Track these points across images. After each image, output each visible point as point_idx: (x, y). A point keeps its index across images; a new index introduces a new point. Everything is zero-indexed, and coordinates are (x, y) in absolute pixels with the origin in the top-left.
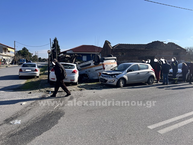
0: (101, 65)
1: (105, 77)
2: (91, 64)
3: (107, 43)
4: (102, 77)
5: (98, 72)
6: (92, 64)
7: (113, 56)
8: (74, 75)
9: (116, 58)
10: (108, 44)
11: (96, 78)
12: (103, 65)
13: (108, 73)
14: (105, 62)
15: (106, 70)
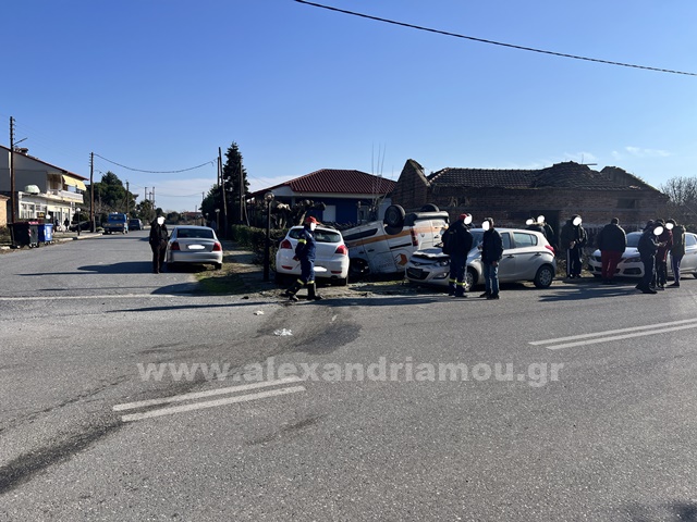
0: (406, 233)
1: (422, 264)
2: (375, 231)
3: (411, 168)
4: (413, 266)
5: (396, 253)
6: (381, 232)
7: (437, 209)
8: (340, 260)
9: (446, 214)
10: (415, 169)
11: (392, 269)
12: (413, 233)
13: (430, 255)
14: (418, 225)
15: (420, 247)
